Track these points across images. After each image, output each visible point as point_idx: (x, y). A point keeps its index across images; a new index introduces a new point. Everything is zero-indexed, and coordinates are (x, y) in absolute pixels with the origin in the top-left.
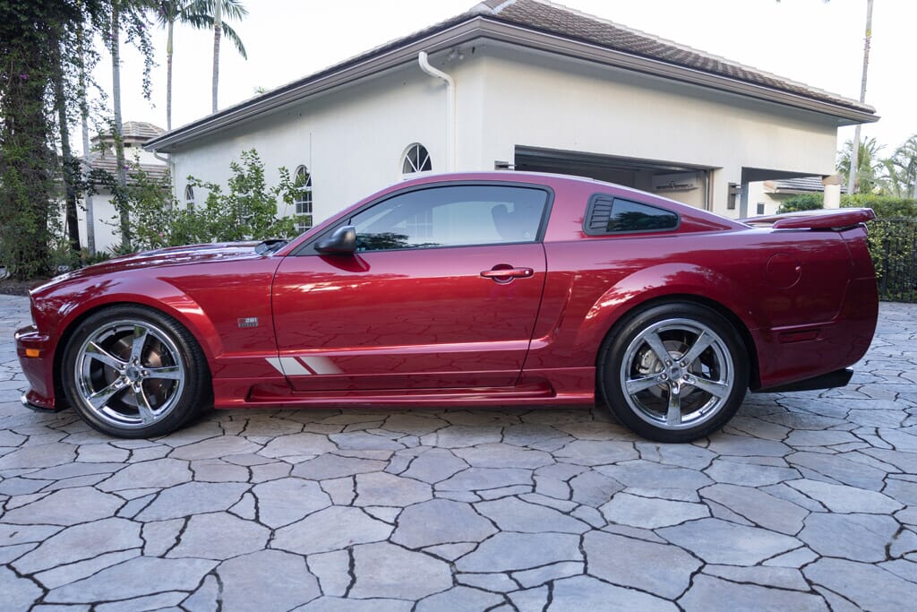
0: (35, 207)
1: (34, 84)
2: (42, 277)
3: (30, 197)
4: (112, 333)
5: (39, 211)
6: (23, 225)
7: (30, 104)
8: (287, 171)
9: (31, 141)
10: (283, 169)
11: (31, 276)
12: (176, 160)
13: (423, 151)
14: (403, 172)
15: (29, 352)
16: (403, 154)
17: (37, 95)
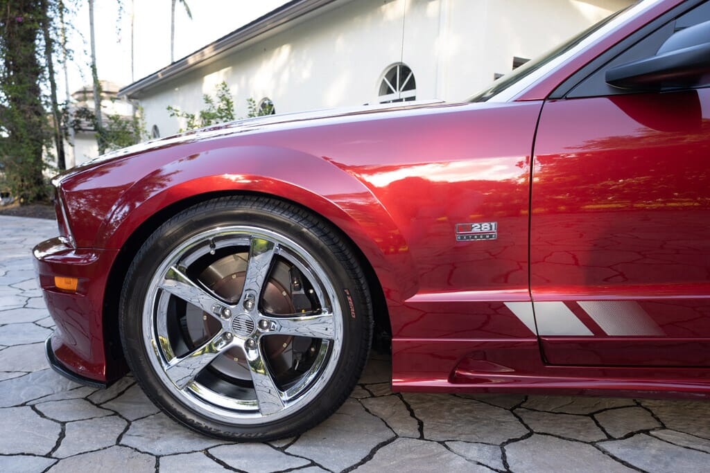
0: (32, 140)
1: (28, 27)
2: (40, 202)
3: (28, 131)
4: (206, 250)
5: (36, 143)
6: (23, 155)
7: (25, 46)
8: (254, 102)
9: (26, 79)
10: (251, 100)
11: (31, 201)
12: (143, 104)
13: (405, 70)
14: (379, 95)
15: (60, 282)
16: (382, 75)
17: (30, 38)
